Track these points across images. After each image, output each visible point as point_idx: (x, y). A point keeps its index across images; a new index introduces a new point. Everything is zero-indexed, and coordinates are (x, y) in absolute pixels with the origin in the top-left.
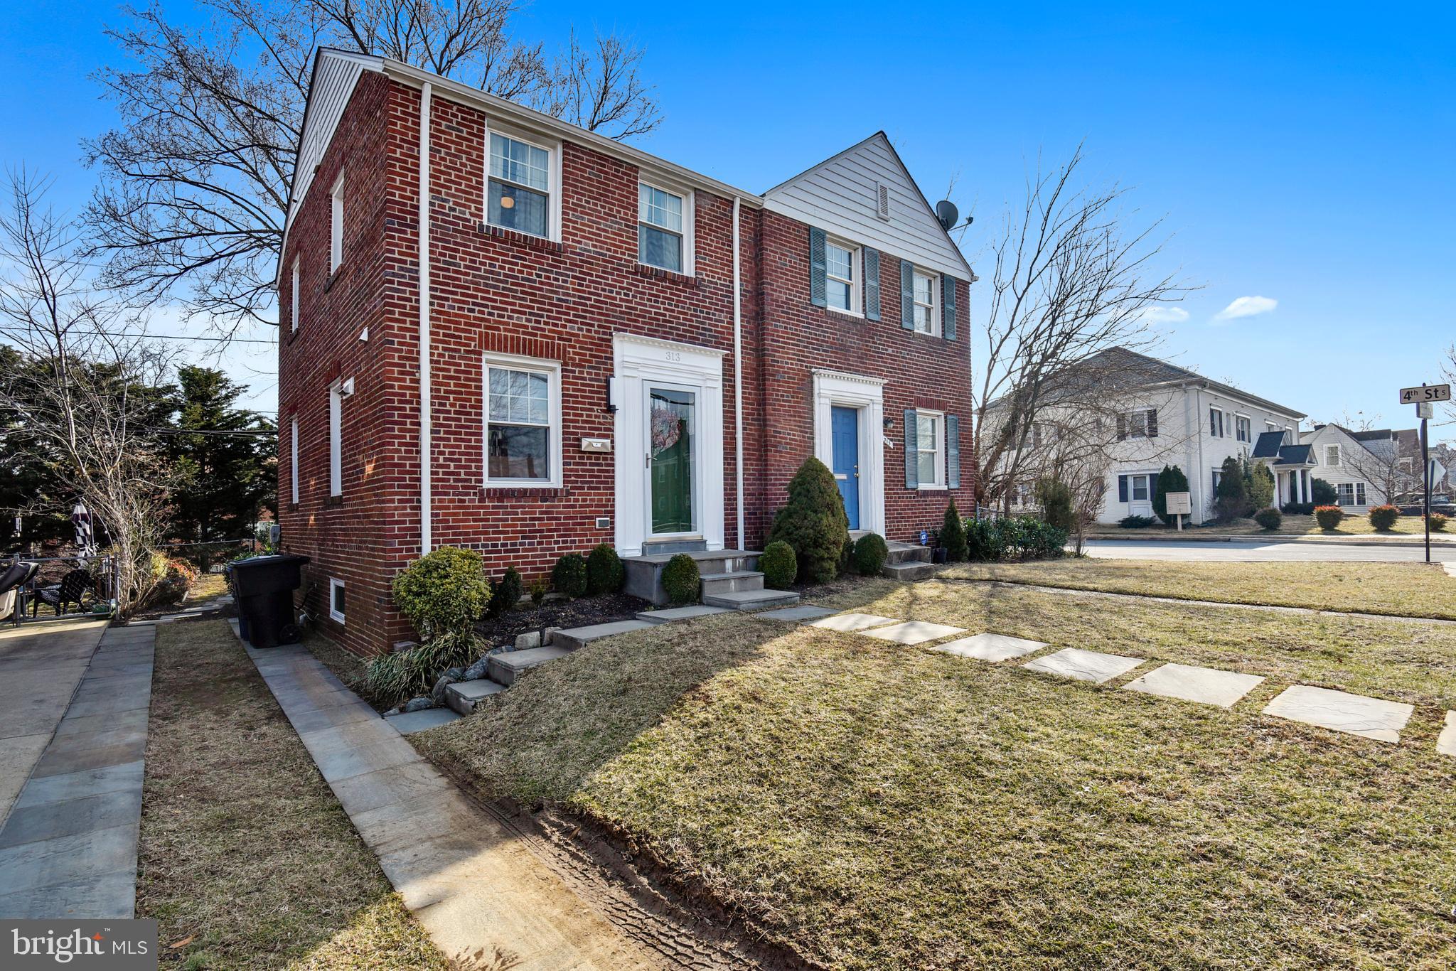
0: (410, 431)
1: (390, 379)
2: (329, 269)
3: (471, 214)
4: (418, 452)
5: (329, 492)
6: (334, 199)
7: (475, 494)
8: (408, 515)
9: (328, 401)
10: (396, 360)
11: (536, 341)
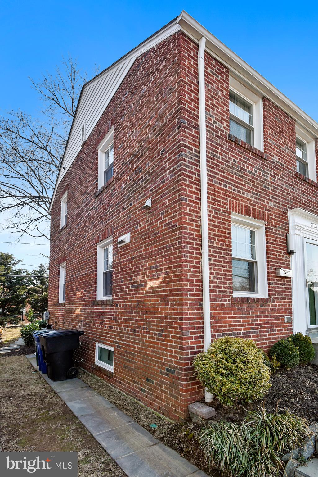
0: (196, 258)
1: (185, 223)
2: (97, 187)
3: (224, 128)
4: (201, 272)
5: (96, 298)
6: (99, 152)
7: (229, 300)
8: (195, 314)
9: (96, 252)
10: (188, 212)
11: (256, 209)
